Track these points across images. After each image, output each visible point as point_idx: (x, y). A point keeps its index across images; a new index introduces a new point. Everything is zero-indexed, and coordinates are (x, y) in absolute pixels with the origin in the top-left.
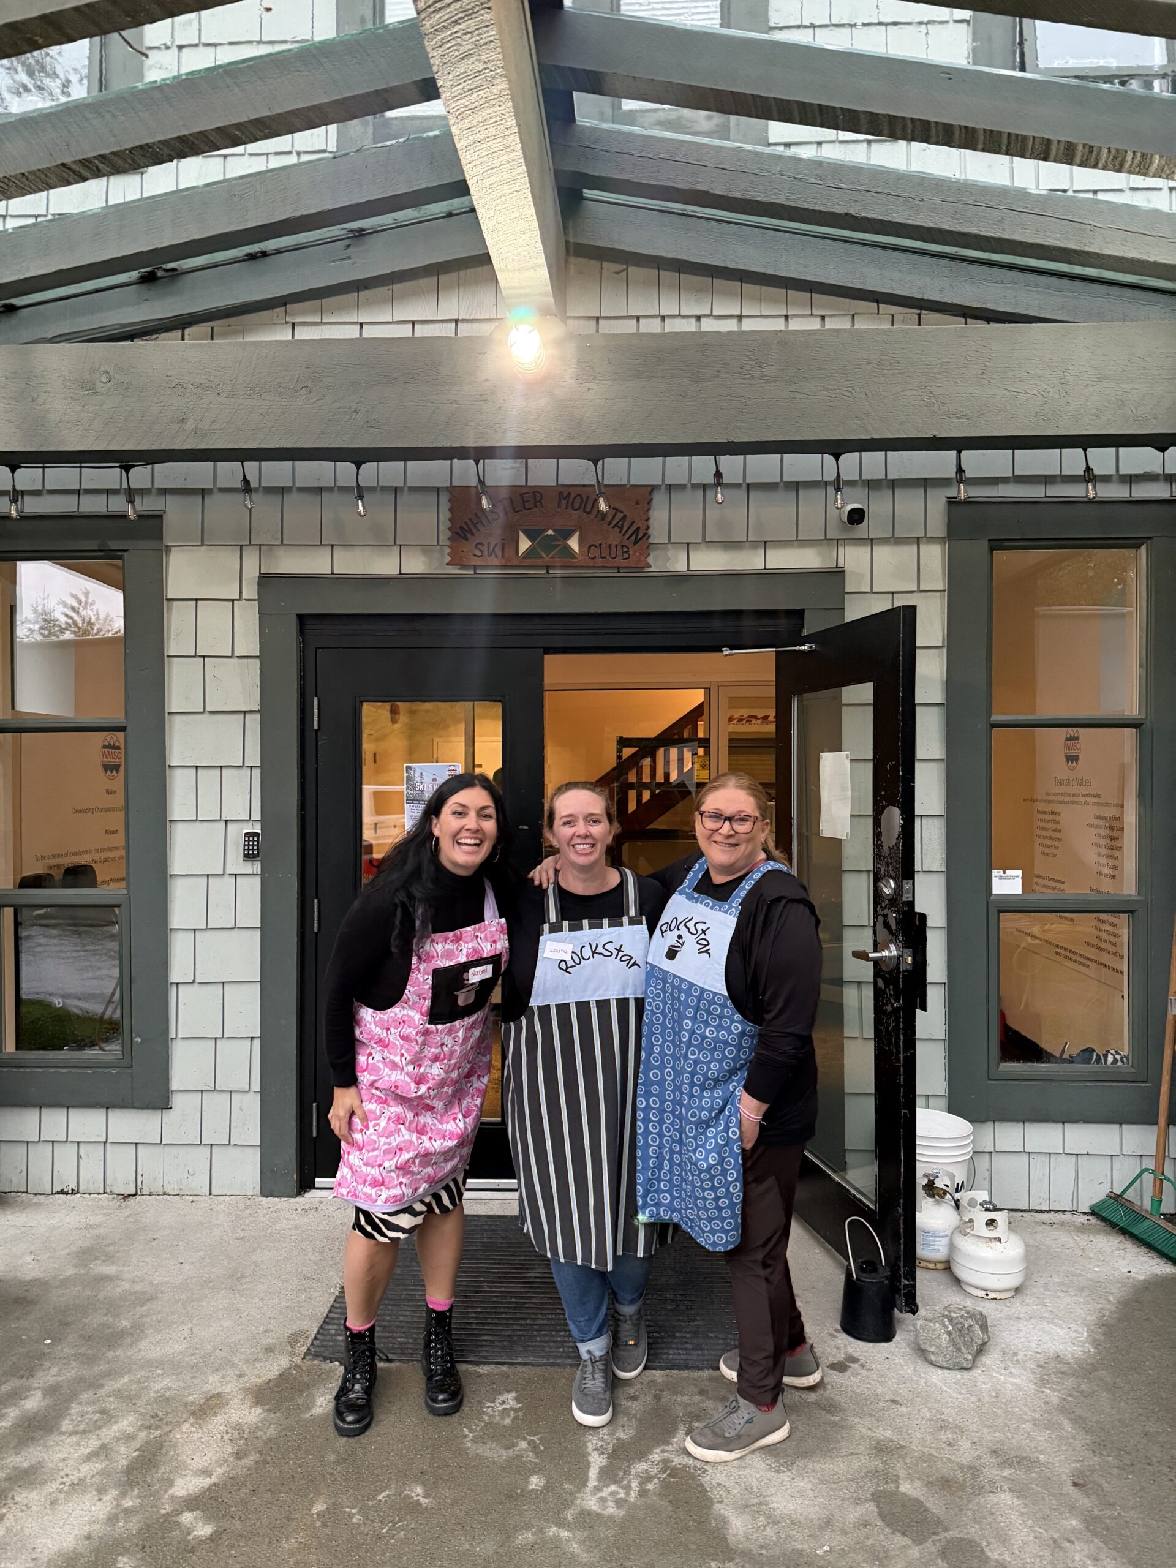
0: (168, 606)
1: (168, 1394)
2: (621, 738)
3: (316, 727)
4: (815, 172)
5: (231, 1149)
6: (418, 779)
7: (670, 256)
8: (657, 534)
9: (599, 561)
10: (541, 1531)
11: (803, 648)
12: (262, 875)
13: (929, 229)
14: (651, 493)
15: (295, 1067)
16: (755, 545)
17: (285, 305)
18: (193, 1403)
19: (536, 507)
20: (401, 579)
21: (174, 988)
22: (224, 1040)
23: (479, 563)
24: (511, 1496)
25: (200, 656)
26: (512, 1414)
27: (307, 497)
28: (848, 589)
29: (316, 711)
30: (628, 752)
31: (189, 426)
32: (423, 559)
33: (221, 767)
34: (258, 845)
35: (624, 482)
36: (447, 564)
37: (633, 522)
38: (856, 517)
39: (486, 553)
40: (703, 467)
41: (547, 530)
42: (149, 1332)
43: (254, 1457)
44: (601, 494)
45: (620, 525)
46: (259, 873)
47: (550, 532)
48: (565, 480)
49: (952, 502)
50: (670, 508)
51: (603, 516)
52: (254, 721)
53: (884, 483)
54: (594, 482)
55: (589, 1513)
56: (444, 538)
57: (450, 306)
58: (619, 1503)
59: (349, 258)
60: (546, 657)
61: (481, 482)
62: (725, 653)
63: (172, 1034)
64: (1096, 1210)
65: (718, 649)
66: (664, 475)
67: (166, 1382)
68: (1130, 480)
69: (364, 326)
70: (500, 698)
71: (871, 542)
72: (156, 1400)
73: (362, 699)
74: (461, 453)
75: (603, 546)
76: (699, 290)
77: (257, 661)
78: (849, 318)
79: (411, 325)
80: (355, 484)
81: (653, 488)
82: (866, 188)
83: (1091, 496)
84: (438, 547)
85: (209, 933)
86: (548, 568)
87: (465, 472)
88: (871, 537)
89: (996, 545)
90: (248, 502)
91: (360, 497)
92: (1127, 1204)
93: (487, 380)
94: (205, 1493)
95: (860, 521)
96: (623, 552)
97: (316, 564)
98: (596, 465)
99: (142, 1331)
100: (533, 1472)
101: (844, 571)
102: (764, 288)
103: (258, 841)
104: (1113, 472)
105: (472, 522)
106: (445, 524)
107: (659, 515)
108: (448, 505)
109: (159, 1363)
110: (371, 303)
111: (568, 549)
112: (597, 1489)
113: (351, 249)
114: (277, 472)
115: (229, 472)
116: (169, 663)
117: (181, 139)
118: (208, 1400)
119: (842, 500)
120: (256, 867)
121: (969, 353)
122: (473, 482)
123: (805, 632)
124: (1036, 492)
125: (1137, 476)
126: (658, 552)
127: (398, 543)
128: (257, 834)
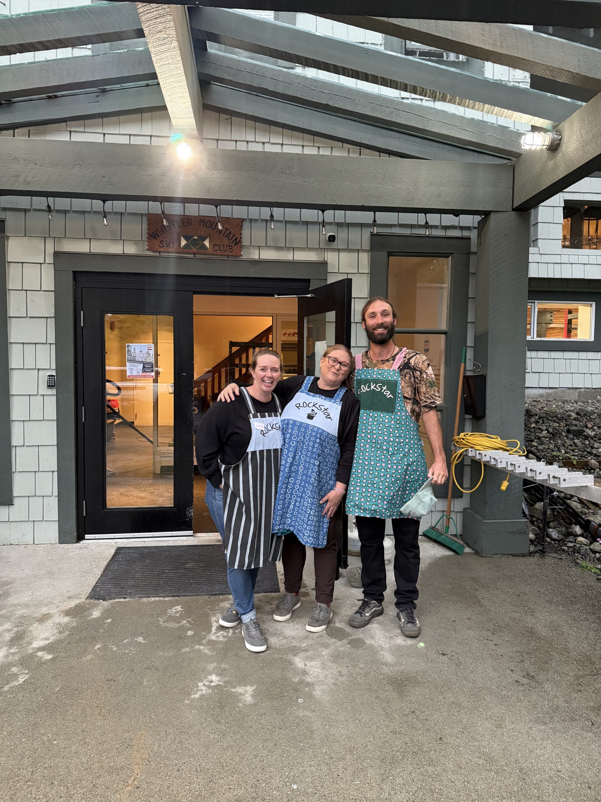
0: (8, 265)
1: (25, 615)
2: (231, 342)
3: (82, 325)
4: (314, 84)
5: (43, 522)
6: (133, 351)
7: (251, 114)
8: (245, 241)
9: (219, 252)
10: (192, 647)
11: (308, 296)
12: (57, 395)
13: (362, 114)
14: (242, 222)
15: (75, 484)
16: (289, 249)
17: (66, 121)
18: (37, 617)
19: (189, 225)
20: (124, 256)
21: (14, 448)
22: (39, 473)
23: (162, 250)
24: (180, 638)
25: (25, 290)
26: (180, 612)
27: (77, 215)
28: (329, 271)
29: (82, 318)
30: (235, 349)
31: (21, 179)
32: (134, 247)
33: (36, 343)
34: (54, 381)
35: (230, 216)
36: (146, 250)
37: (234, 235)
38: (332, 239)
39: (165, 246)
40: (265, 212)
41: (194, 236)
42: (12, 594)
43: (67, 633)
44: (219, 221)
45: (228, 236)
46: (55, 394)
47: (196, 237)
48: (202, 214)
49: (372, 235)
50: (251, 230)
51: (221, 231)
52: (52, 322)
53: (344, 224)
54: (216, 215)
55: (212, 641)
56: (145, 237)
57: (147, 129)
58: (224, 637)
59: (98, 102)
60: (194, 296)
61: (163, 212)
62: (276, 297)
63: (14, 470)
64: (425, 533)
65: (273, 295)
66: (248, 214)
67: (23, 611)
68: (446, 228)
69: (106, 135)
70: (172, 314)
71: (339, 250)
72: (19, 617)
73: (104, 312)
74: (154, 199)
75: (221, 245)
76: (264, 130)
77: (53, 293)
78: (330, 149)
79: (129, 136)
80: (102, 210)
81: (243, 220)
82: (335, 93)
83: (427, 235)
84: (142, 242)
85: (30, 422)
86: (195, 254)
87: (155, 208)
88: (339, 248)
89: (390, 254)
90: (50, 217)
91: (105, 217)
92: (437, 530)
93: (166, 166)
94: (47, 645)
95: (334, 241)
96: (230, 249)
97: (82, 247)
98: (217, 208)
99: (9, 594)
100: (189, 630)
101: (327, 263)
102: (293, 132)
103: (54, 379)
104: (438, 224)
105: (158, 231)
106: (145, 231)
107: (246, 233)
108: (147, 222)
109: (19, 605)
110: (108, 124)
111: (204, 245)
112: (215, 633)
113: (99, 98)
114: (62, 203)
115: (40, 202)
116: (9, 293)
117: (21, 45)
118: (43, 616)
119: (325, 231)
120: (54, 391)
121: (378, 169)
122: (160, 212)
123: (310, 289)
124: (407, 232)
125: (449, 226)
126: (246, 250)
127: (122, 239)
128: (54, 376)
